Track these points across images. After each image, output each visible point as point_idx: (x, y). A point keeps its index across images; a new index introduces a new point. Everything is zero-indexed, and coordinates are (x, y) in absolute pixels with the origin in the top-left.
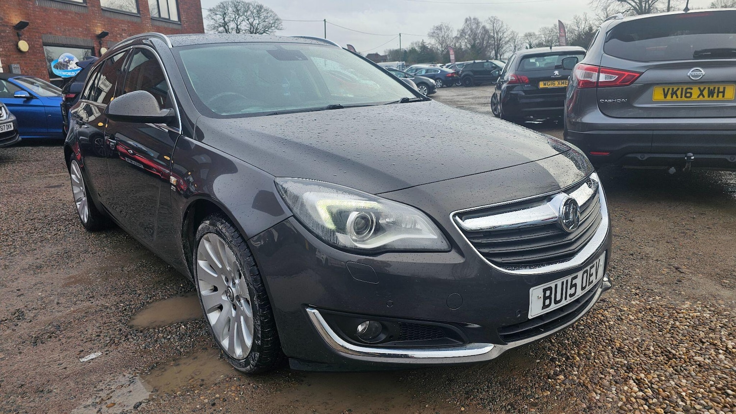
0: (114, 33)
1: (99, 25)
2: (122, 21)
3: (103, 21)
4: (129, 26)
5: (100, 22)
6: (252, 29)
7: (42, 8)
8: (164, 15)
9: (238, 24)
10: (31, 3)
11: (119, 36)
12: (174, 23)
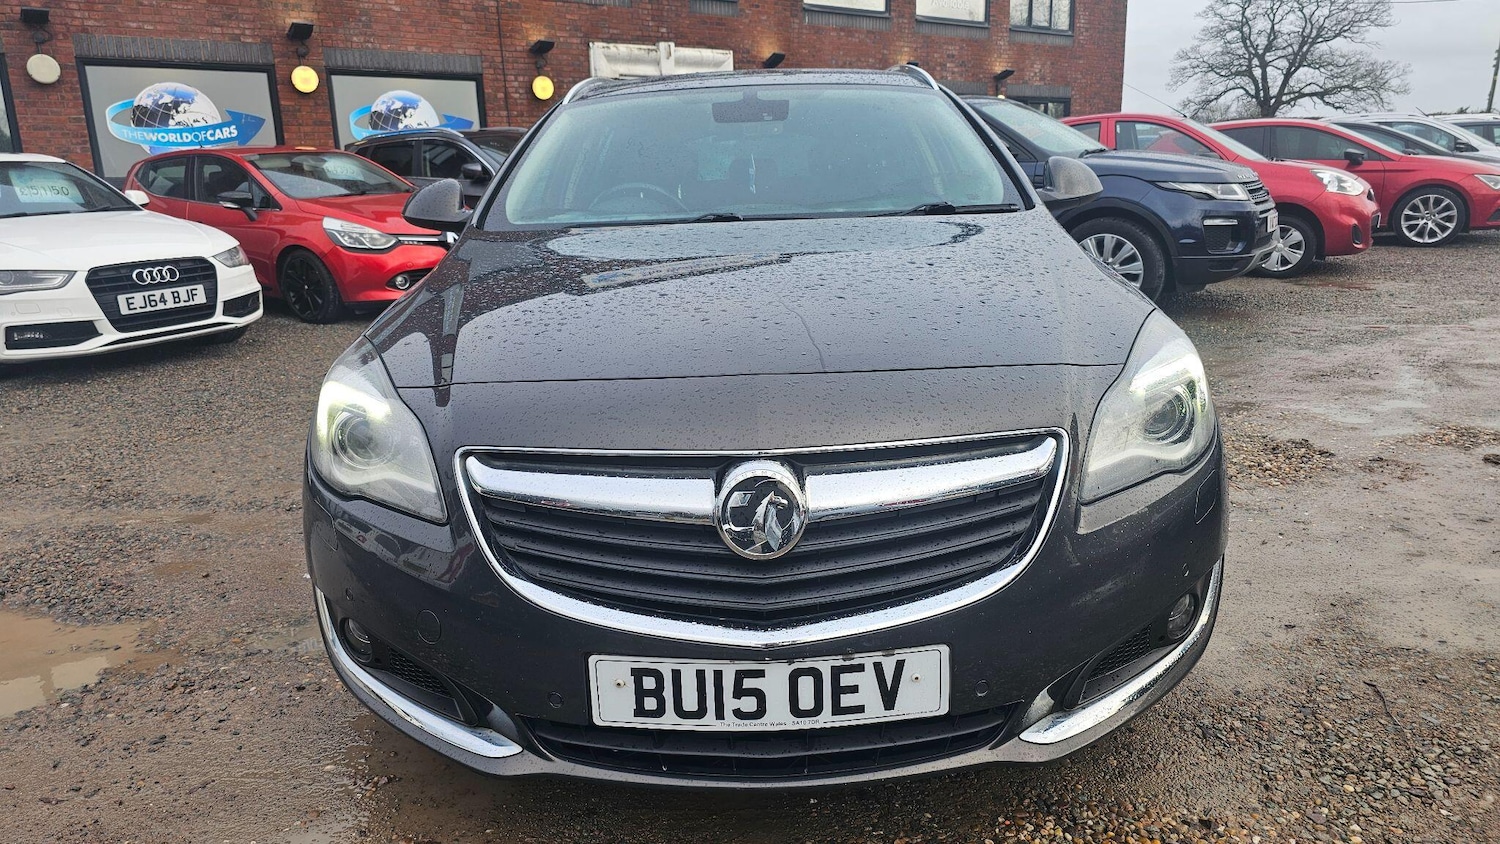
0: (930, 63)
1: (906, 49)
2: (951, 39)
3: (915, 42)
4: (962, 48)
5: (909, 45)
6: (1307, 31)
7: (813, 27)
8: (1040, 18)
9: (1276, 21)
10: (797, 21)
11: (938, 68)
12: (1060, 34)
